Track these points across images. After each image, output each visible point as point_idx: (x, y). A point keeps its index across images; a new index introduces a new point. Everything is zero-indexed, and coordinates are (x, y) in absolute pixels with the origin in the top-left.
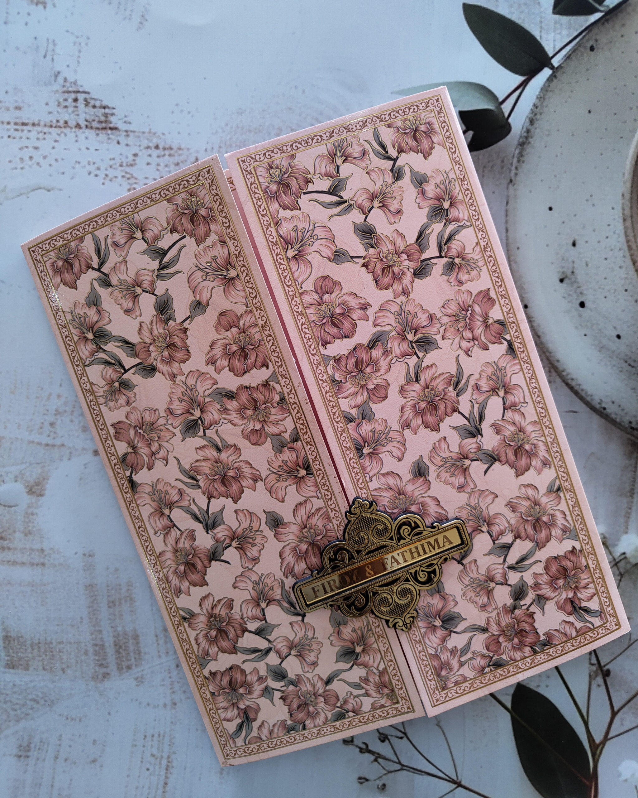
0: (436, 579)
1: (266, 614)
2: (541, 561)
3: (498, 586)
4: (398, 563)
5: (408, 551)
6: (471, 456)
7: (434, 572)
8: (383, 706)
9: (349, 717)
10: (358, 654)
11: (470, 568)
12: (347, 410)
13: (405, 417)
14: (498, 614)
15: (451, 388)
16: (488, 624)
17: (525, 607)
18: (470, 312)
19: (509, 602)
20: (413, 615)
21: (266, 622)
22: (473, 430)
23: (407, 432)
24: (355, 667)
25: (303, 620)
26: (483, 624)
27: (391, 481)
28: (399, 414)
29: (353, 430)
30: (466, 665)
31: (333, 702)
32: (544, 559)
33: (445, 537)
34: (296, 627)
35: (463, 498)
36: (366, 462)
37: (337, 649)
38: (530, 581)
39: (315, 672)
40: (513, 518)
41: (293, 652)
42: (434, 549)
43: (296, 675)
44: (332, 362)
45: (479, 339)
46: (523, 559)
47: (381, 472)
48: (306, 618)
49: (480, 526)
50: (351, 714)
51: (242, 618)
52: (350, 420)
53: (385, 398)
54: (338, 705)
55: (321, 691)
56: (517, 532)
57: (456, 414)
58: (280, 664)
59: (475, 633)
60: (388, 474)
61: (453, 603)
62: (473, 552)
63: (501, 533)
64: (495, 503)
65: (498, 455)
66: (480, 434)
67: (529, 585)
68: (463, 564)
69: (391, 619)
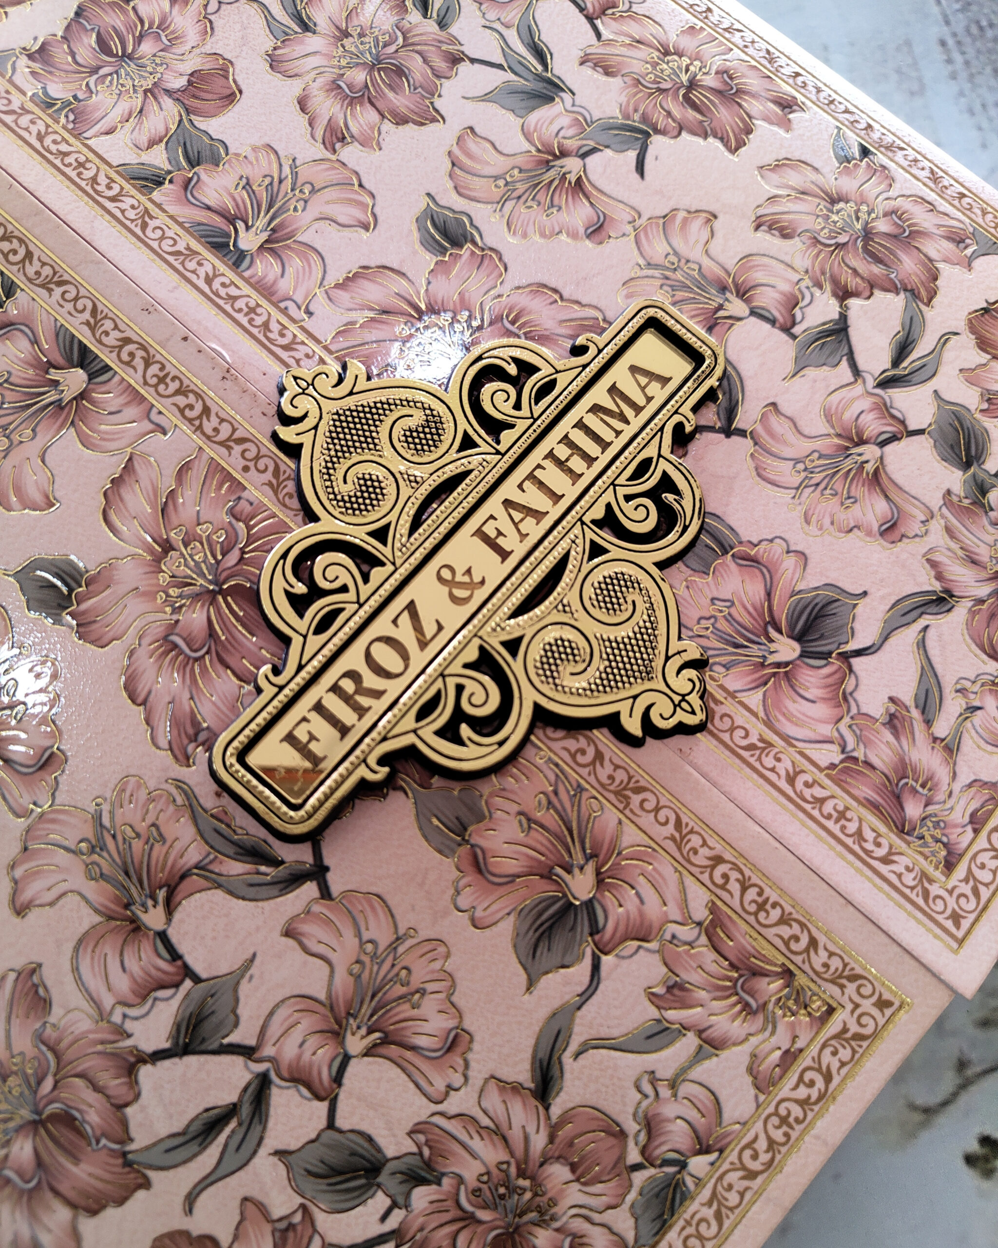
0: (687, 503)
1: (182, 948)
2: (956, 333)
3: (888, 449)
4: (538, 515)
5: (547, 463)
7: (667, 484)
8: (790, 1057)
9: (699, 1182)
10: (589, 904)
11: (770, 435)
12: (131, 158)
13: (322, 122)
15: (414, 16)
16: (939, 577)
19: (953, 478)
20: (686, 657)
21: (197, 979)
22: (540, 86)
23: (350, 154)
24: (607, 960)
25: (325, 893)
26: (929, 583)
27: (375, 292)
28: (303, 120)
29: (178, 201)
30: (968, 744)
31: (609, 1159)
32: (960, 325)
33: (634, 369)
34: (313, 931)
35: (620, 253)
36: (266, 267)
37: (507, 927)
39: (477, 1074)
40: (797, 254)
41: (355, 1044)
42: (626, 421)
43: (410, 1134)
44: (23, 61)
46: (903, 347)
47: (330, 280)
48: (331, 877)
49: (720, 307)
50: (698, 1164)
51: (102, 1015)
52: (153, 181)
53: (234, 96)
54: (634, 1156)
55: (539, 1141)
56: (835, 281)
57: (464, 68)
58: (331, 1124)
59: (922, 622)
61: (790, 562)
62: (749, 385)
63: (794, 302)
64: (719, 234)
65: (645, 119)
66: (563, 90)
67: (972, 408)
68: (742, 433)
69: (623, 708)
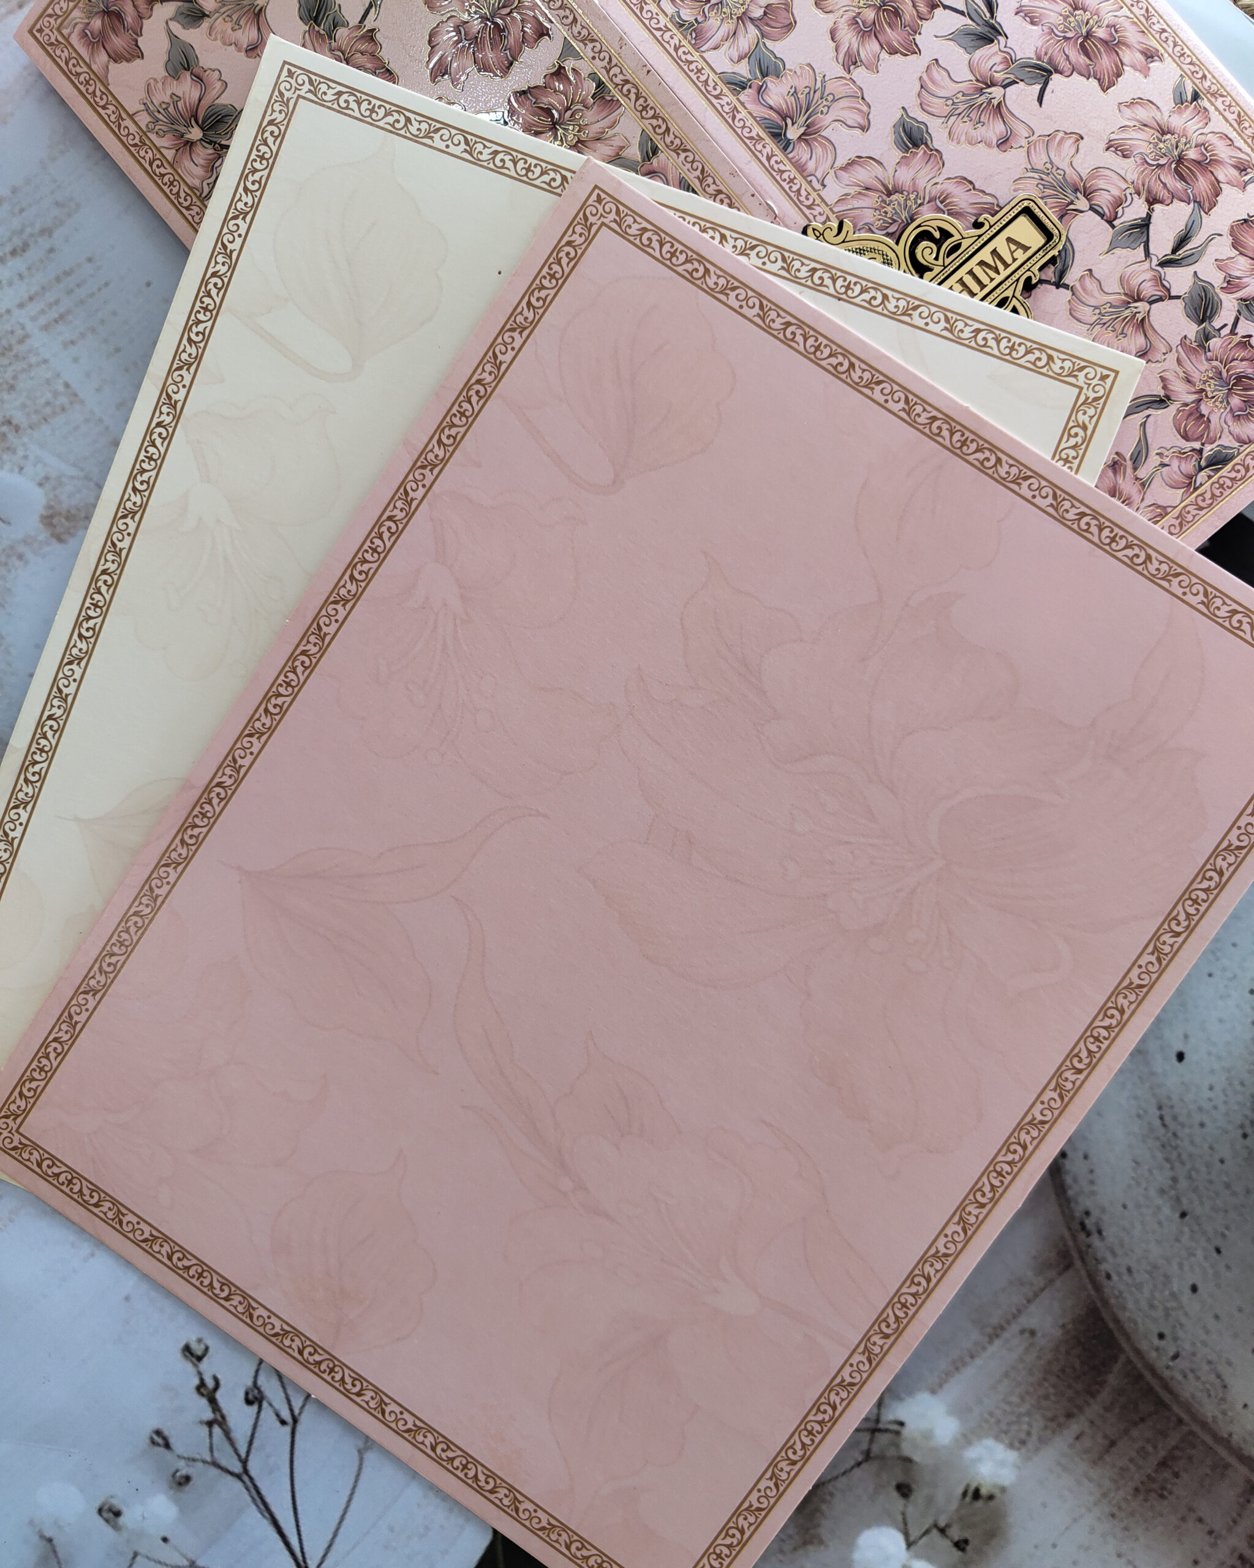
2: (1220, 235)
3: (1154, 306)
6: (999, 77)
11: (1084, 290)
12: (728, 68)
13: (844, 48)
14: (1179, 361)
16: (1165, 387)
17: (1226, 331)
19: (1192, 330)
22: (986, 30)
23: (859, 74)
26: (1158, 390)
27: (863, 175)
28: (832, 46)
29: (754, 102)
30: (1155, 484)
32: (1224, 229)
33: (1009, 240)
35: (1015, 160)
36: (801, 152)
40: (1130, 169)
42: (998, 273)
46: (1182, 241)
47: (838, 164)
49: (1072, 203)
52: (740, 86)
53: (792, 25)
56: (1149, 192)
57: (940, 12)
59: (1148, 412)
60: (851, 164)
62: (1078, 256)
63: (1119, 203)
64: (1082, 151)
65: (1051, 61)
66: (1001, 34)
67: (1216, 285)
68: (1066, 287)
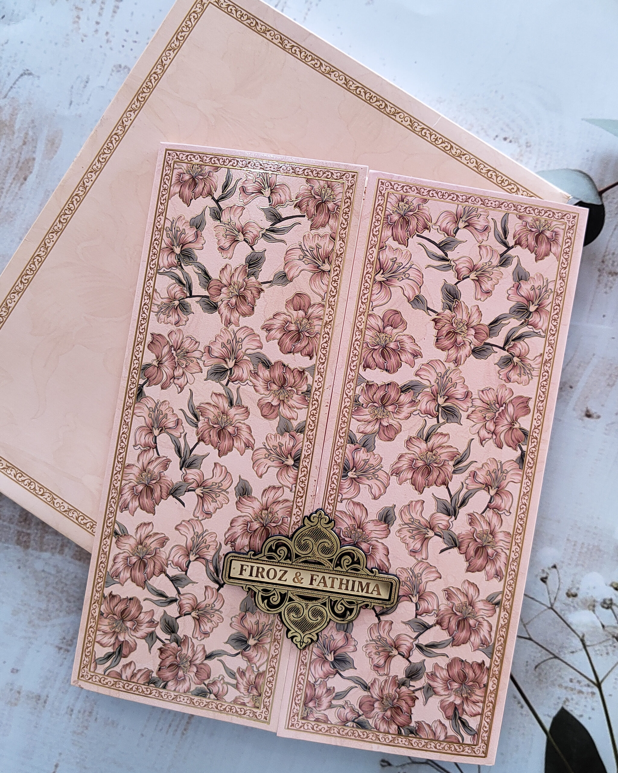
0: (349, 618)
1: (190, 567)
2: (448, 657)
3: (399, 656)
4: (325, 585)
5: (339, 580)
6: (437, 530)
7: (351, 610)
8: (244, 704)
9: (209, 698)
10: (249, 646)
11: (383, 626)
12: (354, 431)
13: (399, 465)
14: (386, 681)
15: (451, 463)
16: (372, 684)
17: (412, 688)
18: (503, 408)
19: (402, 676)
20: (313, 638)
21: (186, 574)
22: (451, 508)
23: (394, 478)
24: (240, 656)
25: (218, 590)
26: (368, 682)
27: (358, 512)
28: (396, 460)
29: (350, 451)
30: (334, 710)
31: (203, 678)
32: (452, 656)
33: (377, 586)
34: (209, 592)
35: (411, 561)
36: (346, 484)
37: (234, 631)
38: (429, 669)
39: (203, 642)
40: (444, 605)
41: (194, 614)
42: (362, 591)
43: (184, 635)
44: (364, 385)
45: (498, 437)
46: (433, 646)
47: (354, 500)
48: (222, 589)
49: (412, 595)
50: (212, 696)
51: (167, 559)
52: (352, 441)
53: (391, 439)
54: (206, 682)
55: (198, 662)
56: (442, 619)
57: (443, 487)
58: (177, 618)
59: (357, 685)
60: (358, 504)
61: (352, 648)
62: (394, 614)
63: (427, 612)
64: (435, 582)
65: (460, 542)
66: (455, 516)
67: (426, 671)
68: (379, 619)
69: (293, 631)
